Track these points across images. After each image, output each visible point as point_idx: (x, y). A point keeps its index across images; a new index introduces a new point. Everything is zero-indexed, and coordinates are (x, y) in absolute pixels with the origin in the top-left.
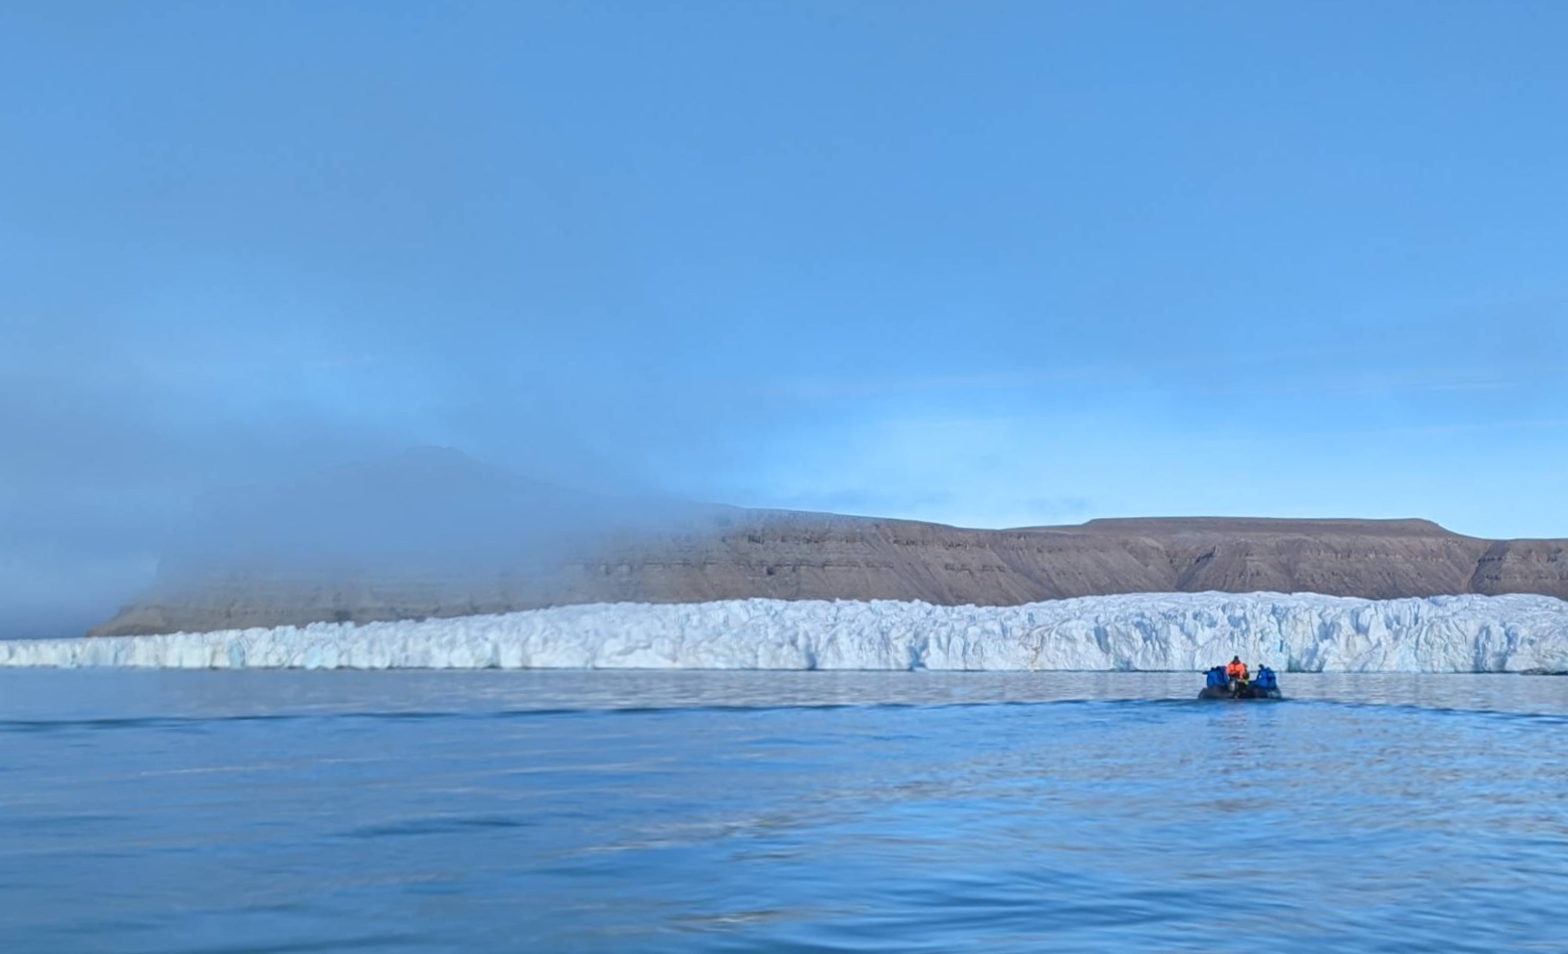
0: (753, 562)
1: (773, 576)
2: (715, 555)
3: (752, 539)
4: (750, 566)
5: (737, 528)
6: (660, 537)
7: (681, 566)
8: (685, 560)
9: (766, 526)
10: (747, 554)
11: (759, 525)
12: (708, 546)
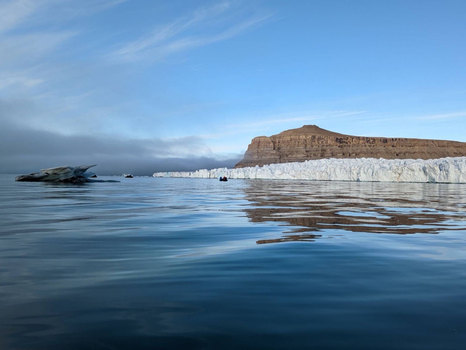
0: (392, 152)
1: (398, 156)
2: (381, 150)
3: (393, 146)
4: (391, 153)
5: (389, 143)
6: (365, 146)
7: (370, 154)
8: (372, 152)
9: (398, 142)
10: (391, 150)
11: (395, 142)
12: (379, 148)
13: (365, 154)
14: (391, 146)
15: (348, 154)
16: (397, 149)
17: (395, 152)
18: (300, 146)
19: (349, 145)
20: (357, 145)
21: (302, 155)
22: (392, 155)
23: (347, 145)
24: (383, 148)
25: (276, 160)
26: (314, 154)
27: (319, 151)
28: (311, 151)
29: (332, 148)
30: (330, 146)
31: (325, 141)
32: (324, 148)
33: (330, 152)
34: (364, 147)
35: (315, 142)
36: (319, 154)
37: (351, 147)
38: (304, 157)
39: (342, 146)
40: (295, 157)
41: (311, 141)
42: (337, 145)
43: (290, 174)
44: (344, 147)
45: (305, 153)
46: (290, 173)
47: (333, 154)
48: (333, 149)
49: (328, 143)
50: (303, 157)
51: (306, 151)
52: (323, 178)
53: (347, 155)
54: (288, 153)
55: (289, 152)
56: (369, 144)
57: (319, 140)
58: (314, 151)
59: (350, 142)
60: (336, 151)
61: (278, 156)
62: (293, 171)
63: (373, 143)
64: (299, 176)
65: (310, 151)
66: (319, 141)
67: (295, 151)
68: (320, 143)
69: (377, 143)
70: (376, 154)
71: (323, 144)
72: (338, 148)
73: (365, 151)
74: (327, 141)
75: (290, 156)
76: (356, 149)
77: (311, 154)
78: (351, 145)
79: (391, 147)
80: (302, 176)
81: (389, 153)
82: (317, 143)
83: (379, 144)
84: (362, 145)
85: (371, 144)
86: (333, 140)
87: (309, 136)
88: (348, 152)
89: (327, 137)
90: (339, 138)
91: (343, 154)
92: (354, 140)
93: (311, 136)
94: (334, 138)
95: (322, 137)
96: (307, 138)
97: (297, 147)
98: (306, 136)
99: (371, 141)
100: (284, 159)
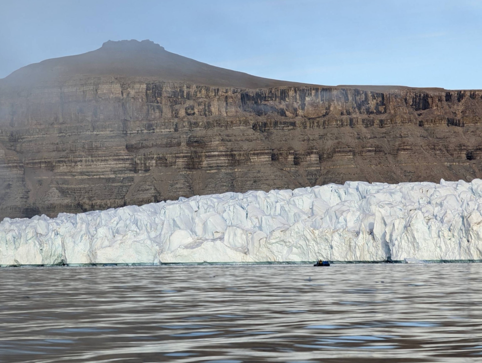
0: (452, 147)
1: (473, 161)
2: (410, 140)
3: (452, 122)
4: (447, 151)
5: (436, 110)
6: (352, 123)
7: (373, 153)
8: (377, 147)
9: (467, 108)
10: (445, 138)
11: (459, 108)
12: (404, 132)
13: (354, 155)
14: (444, 124)
15: (291, 158)
16: (465, 133)
17: (461, 147)
18: (104, 128)
19: (291, 120)
20: (321, 120)
21: (112, 164)
22: (450, 158)
23: (283, 119)
24: (419, 131)
25: (9, 186)
26: (160, 159)
27: (179, 144)
28: (147, 147)
29: (230, 131)
30: (219, 125)
31: (199, 104)
32: (199, 132)
33: (222, 148)
34: (348, 128)
35: (161, 111)
36: (179, 157)
37: (299, 130)
38: (121, 171)
39: (265, 124)
40: (82, 173)
41: (145, 108)
42: (246, 123)
43: (226, 242)
44: (272, 130)
45: (124, 153)
46: (226, 237)
47: (232, 155)
48: (233, 138)
49: (210, 111)
50: (115, 172)
51: (130, 148)
53: (286, 159)
54: (54, 154)
55: (58, 150)
56: (365, 116)
57: (176, 103)
58: (156, 145)
59: (295, 110)
60: (246, 146)
61: (15, 171)
63: (379, 112)
65: (143, 147)
66: (177, 107)
67: (84, 148)
68: (182, 113)
69: (392, 112)
70: (395, 155)
71: (192, 119)
72: (251, 131)
73: (353, 142)
74: (209, 106)
75: (63, 168)
76: (317, 136)
77: (146, 159)
78: (298, 120)
79: (443, 128)
81: (440, 149)
82: (169, 115)
83: (402, 117)
84: (341, 121)
85: (372, 116)
86: (230, 100)
87: (137, 86)
88: (290, 148)
89: (207, 90)
90: (252, 92)
91: (274, 158)
92: (307, 99)
93: (145, 86)
94: (234, 92)
95: (185, 90)
96: (128, 94)
97: (89, 133)
98: (122, 86)
99: (372, 104)
100: (40, 182)
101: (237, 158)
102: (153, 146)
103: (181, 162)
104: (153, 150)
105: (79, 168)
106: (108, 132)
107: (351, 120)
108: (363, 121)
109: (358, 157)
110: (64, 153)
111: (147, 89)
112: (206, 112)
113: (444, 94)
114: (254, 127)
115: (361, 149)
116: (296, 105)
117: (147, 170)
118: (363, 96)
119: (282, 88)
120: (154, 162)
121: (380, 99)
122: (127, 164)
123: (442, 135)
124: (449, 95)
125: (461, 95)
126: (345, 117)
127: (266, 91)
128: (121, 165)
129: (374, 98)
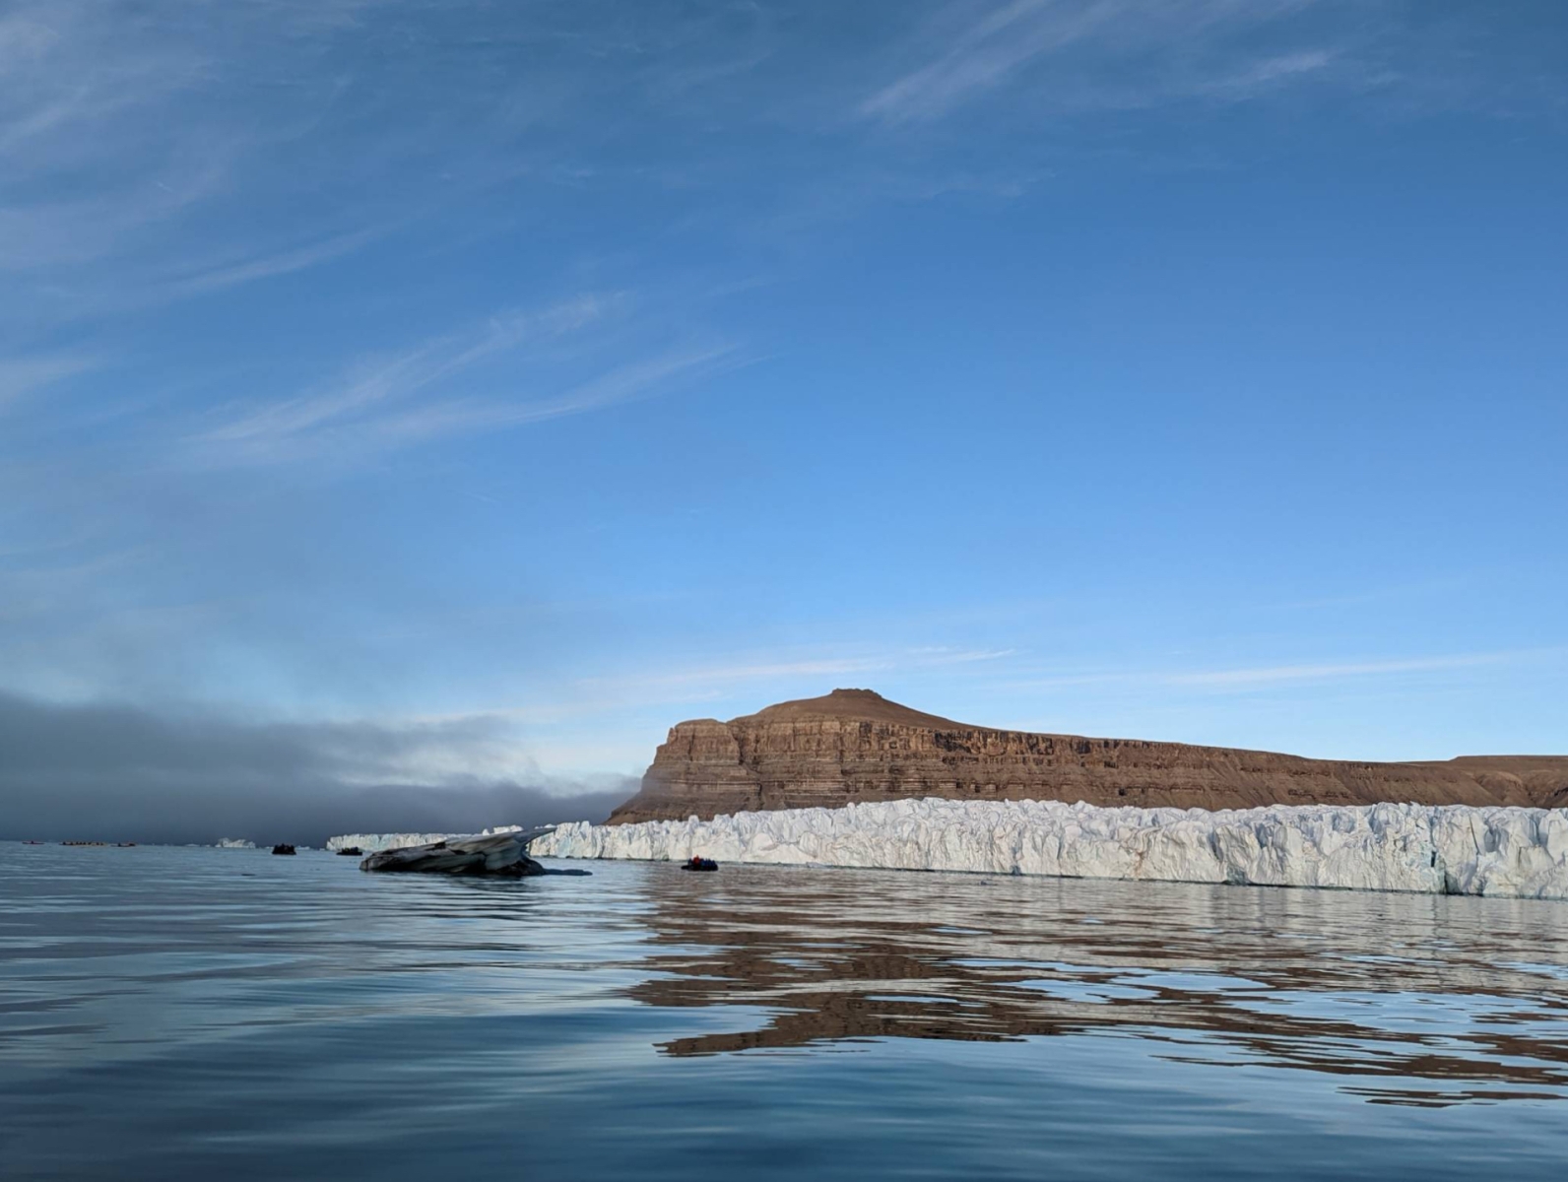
0: (1107, 784)
1: (1123, 797)
2: (1072, 777)
3: (1108, 765)
4: (1103, 787)
5: (1095, 754)
6: (1024, 761)
7: (1040, 786)
8: (1044, 781)
9: (1121, 754)
10: (1102, 777)
11: (1115, 753)
12: (1067, 770)
13: (1025, 786)
14: (1102, 766)
15: (973, 786)
16: (1119, 773)
17: (1114, 785)
18: (825, 756)
19: (975, 757)
20: (1000, 758)
21: (830, 785)
22: (1105, 793)
23: (969, 755)
24: (1079, 770)
25: (748, 799)
26: (868, 782)
27: (883, 771)
28: (858, 772)
29: (924, 763)
30: (916, 757)
31: (901, 740)
32: (900, 762)
34: (1021, 765)
35: (870, 744)
36: (882, 783)
37: (981, 764)
38: (837, 791)
39: (954, 759)
40: (805, 791)
41: (858, 741)
42: (937, 756)
43: (801, 847)
44: (959, 763)
45: (839, 776)
46: (801, 842)
47: (926, 783)
48: (926, 769)
49: (909, 746)
50: (831, 792)
51: (844, 772)
52: (905, 862)
53: (969, 786)
54: (785, 775)
55: (788, 772)
56: (1036, 756)
57: (882, 738)
58: (866, 772)
59: (979, 748)
60: (936, 775)
61: (753, 787)
62: (812, 836)
63: (1048, 754)
64: (830, 854)
65: (855, 772)
66: (883, 741)
67: (808, 771)
68: (887, 746)
69: (1058, 754)
70: (1059, 789)
71: (894, 752)
72: (941, 764)
73: (1024, 776)
74: (909, 742)
75: (792, 787)
76: (995, 770)
77: (856, 782)
78: (981, 756)
79: (1101, 768)
80: (839, 853)
81: (1097, 786)
82: (876, 748)
83: (1066, 758)
84: (1016, 758)
85: (1042, 756)
86: (925, 738)
87: (852, 724)
88: (973, 779)
89: (908, 729)
90: (944, 732)
91: (958, 785)
92: (989, 740)
93: (858, 724)
94: (929, 732)
95: (890, 728)
96: (845, 730)
97: (813, 759)
98: (841, 723)
99: (1042, 746)
100: (773, 797)
101: (929, 784)
102: (862, 772)
103: (883, 786)
104: (862, 775)
105: (804, 786)
106: (828, 759)
107: (1024, 759)
108: (1034, 759)
109: (1028, 789)
110: (793, 775)
111: (861, 726)
112: (906, 746)
113: (1102, 742)
114: (944, 760)
115: (1030, 782)
116: (979, 744)
117: (857, 791)
118: (1035, 740)
119: (970, 730)
120: (862, 784)
121: (1049, 743)
122: (842, 786)
123: (1099, 775)
124: (1106, 743)
125: (1116, 743)
126: (1019, 756)
127: (955, 732)
128: (837, 786)
129: (1044, 741)
